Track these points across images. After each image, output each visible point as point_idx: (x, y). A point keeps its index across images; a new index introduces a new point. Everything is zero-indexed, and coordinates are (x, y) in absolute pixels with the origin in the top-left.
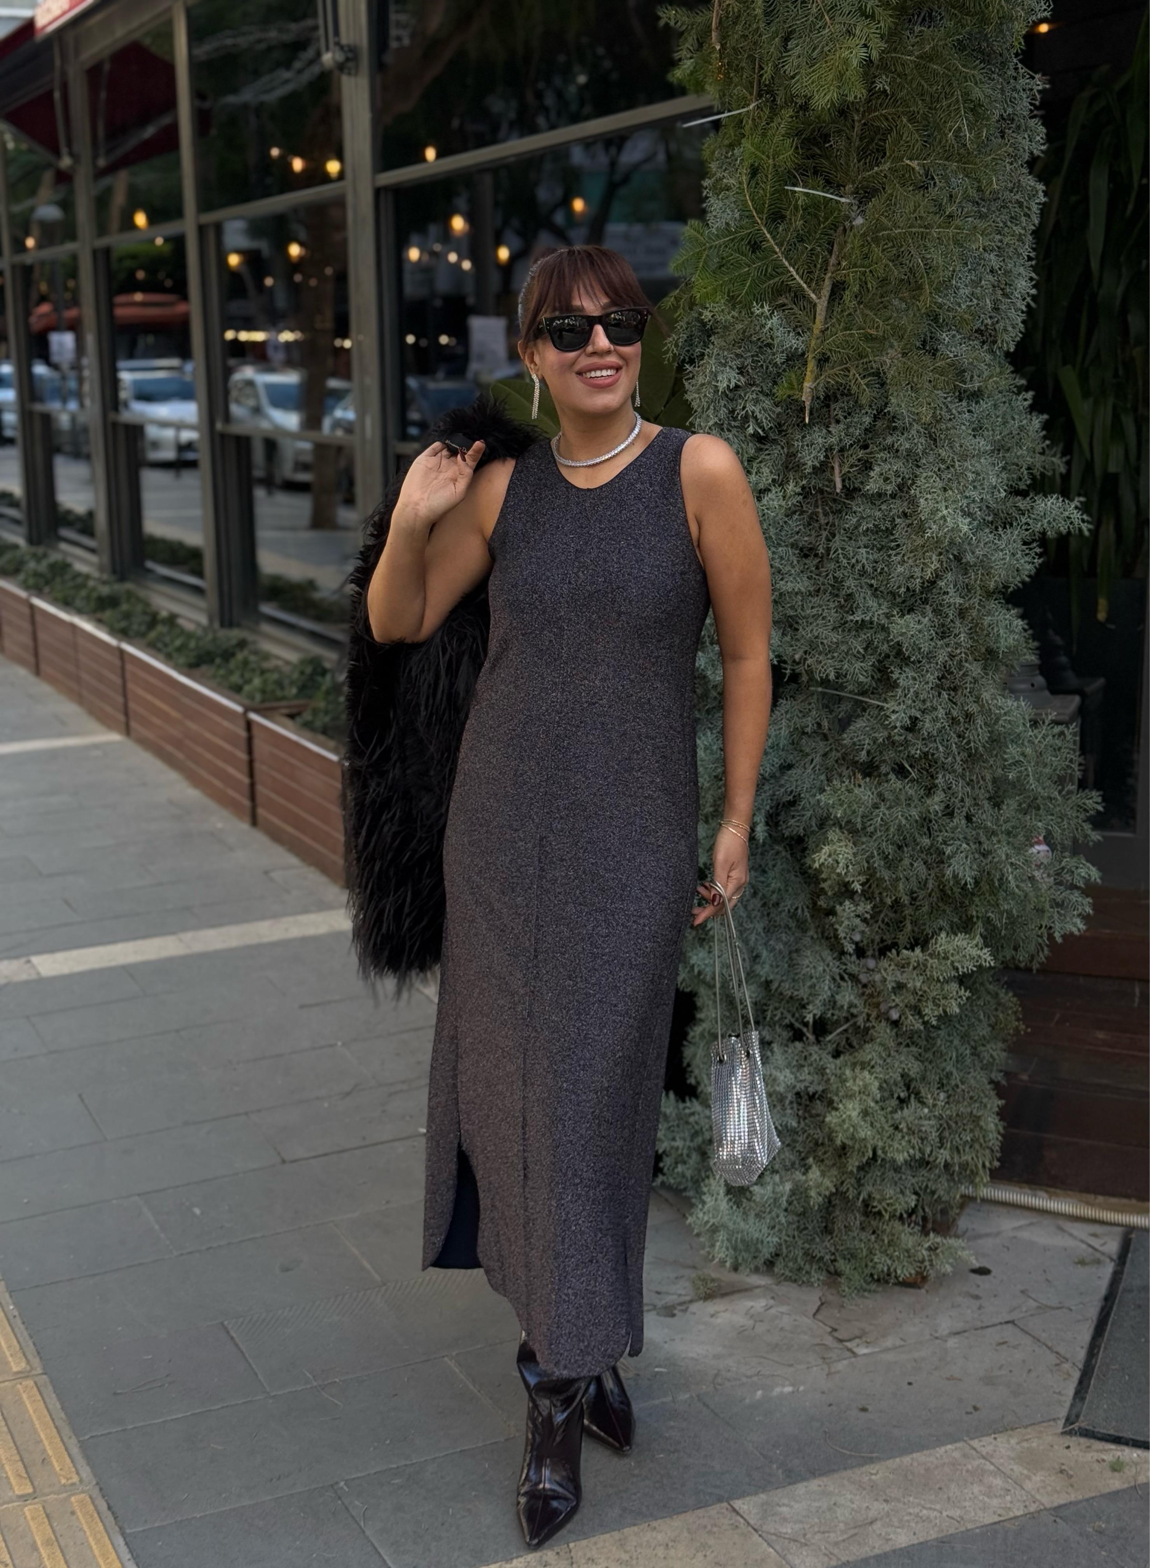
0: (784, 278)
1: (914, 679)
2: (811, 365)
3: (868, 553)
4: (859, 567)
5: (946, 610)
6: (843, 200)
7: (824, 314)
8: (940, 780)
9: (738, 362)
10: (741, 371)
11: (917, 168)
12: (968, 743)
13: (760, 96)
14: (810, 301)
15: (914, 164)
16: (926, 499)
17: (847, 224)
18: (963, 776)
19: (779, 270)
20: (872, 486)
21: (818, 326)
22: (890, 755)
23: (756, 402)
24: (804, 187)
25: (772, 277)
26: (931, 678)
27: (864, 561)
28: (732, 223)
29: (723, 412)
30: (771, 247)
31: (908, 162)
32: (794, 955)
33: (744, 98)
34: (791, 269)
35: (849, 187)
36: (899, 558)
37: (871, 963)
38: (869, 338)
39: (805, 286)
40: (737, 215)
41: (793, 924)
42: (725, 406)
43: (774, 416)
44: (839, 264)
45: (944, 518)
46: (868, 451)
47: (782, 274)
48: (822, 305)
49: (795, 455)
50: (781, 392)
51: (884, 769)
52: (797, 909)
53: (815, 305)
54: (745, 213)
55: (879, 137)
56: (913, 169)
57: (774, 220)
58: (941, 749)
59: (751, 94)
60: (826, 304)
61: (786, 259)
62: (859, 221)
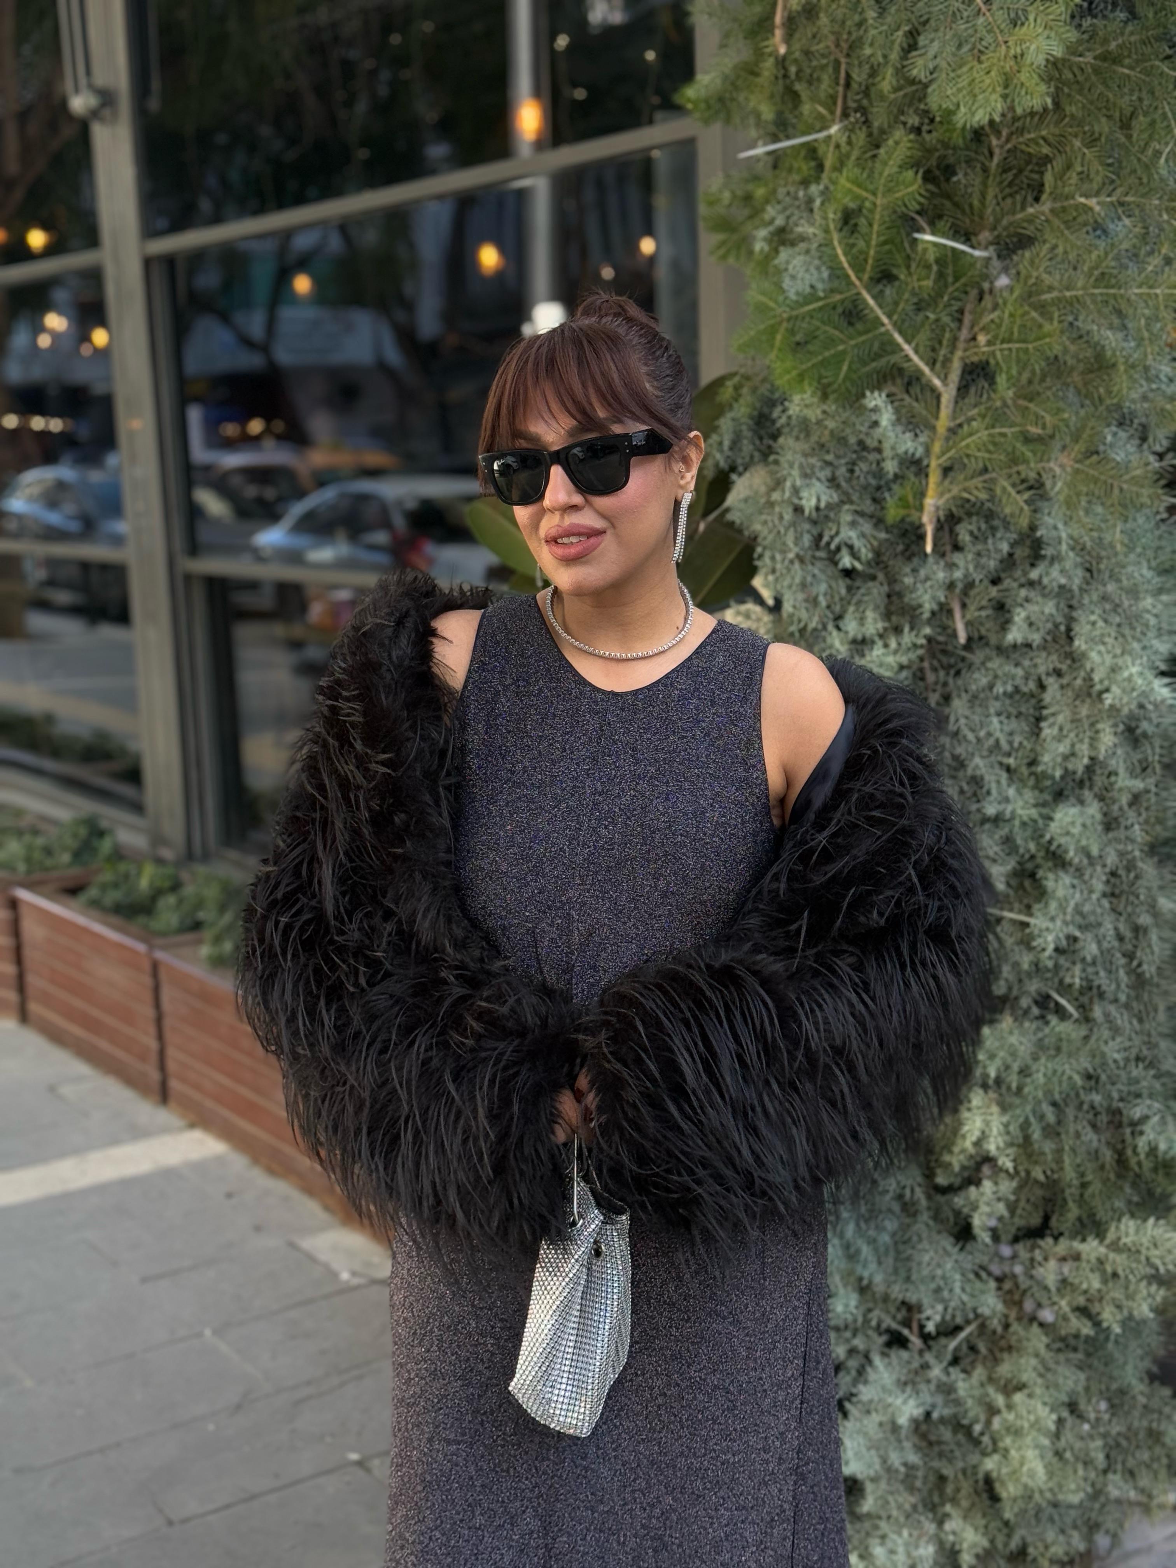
0: (894, 359)
1: (1074, 886)
2: (934, 477)
3: (1001, 722)
4: (991, 741)
5: (1115, 794)
6: (977, 253)
7: (951, 406)
8: (1097, 1013)
9: (827, 473)
10: (833, 482)
11: (1097, 208)
12: (1140, 965)
13: (845, 115)
14: (933, 390)
15: (1092, 202)
16: (1099, 652)
17: (986, 286)
18: (1127, 1006)
19: (888, 347)
20: (1014, 635)
21: (943, 422)
22: (1034, 986)
23: (853, 524)
24: (933, 233)
25: (877, 357)
26: (1099, 886)
27: (998, 734)
28: (820, 286)
29: (807, 540)
30: (877, 318)
31: (1083, 200)
32: (901, 1247)
33: (820, 117)
34: (906, 347)
35: (985, 236)
36: (1055, 731)
37: (1006, 1251)
38: (1027, 439)
39: (926, 370)
40: (825, 274)
41: (896, 1207)
42: (808, 532)
43: (875, 543)
44: (974, 339)
45: (1129, 679)
46: (1000, 587)
47: (893, 352)
48: (948, 395)
49: (900, 595)
50: (893, 513)
51: (1025, 1002)
52: (904, 1187)
53: (938, 397)
54: (836, 272)
55: (1030, 167)
56: (1091, 209)
57: (879, 281)
58: (1102, 974)
59: (832, 113)
60: (954, 392)
61: (901, 332)
62: (1003, 281)
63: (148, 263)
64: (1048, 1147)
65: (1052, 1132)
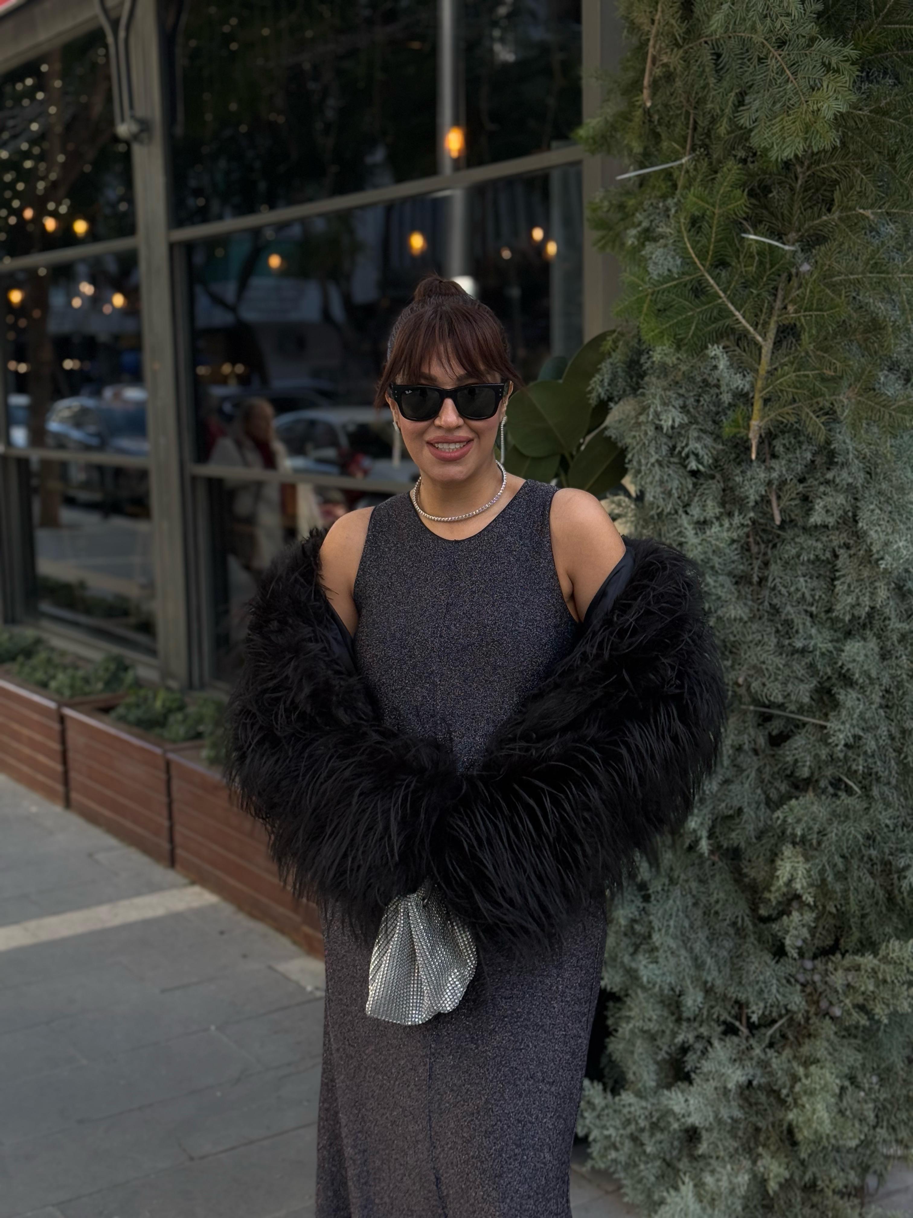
0: (728, 322)
1: (859, 700)
2: (758, 405)
3: (806, 581)
4: (799, 595)
5: (889, 634)
6: (787, 248)
7: (769, 355)
8: (875, 792)
9: (680, 402)
10: (684, 408)
11: (872, 217)
12: (906, 758)
13: (693, 149)
14: (756, 344)
15: (868, 213)
16: (876, 531)
17: (794, 271)
18: (896, 788)
19: (724, 313)
20: (816, 518)
21: (764, 366)
22: (829, 772)
23: (698, 439)
24: (755, 234)
25: (716, 320)
26: (877, 699)
27: (804, 590)
28: (675, 270)
29: (664, 450)
30: (716, 292)
31: (861, 211)
32: (735, 960)
33: (675, 151)
34: (737, 313)
35: (793, 236)
36: (845, 587)
37: (809, 964)
38: (824, 379)
39: (751, 329)
40: (679, 262)
41: (732, 931)
42: (665, 444)
43: (715, 452)
44: (785, 308)
45: (898, 550)
46: (805, 485)
47: (728, 317)
48: (767, 347)
49: (732, 489)
50: (728, 431)
51: (823, 783)
52: (737, 917)
53: (760, 349)
54: (687, 261)
55: (824, 188)
56: (868, 218)
57: (717, 267)
58: (879, 763)
59: (684, 148)
60: (771, 346)
61: (733, 304)
62: (805, 267)
63: (172, 246)
64: (838, 887)
65: (841, 876)
